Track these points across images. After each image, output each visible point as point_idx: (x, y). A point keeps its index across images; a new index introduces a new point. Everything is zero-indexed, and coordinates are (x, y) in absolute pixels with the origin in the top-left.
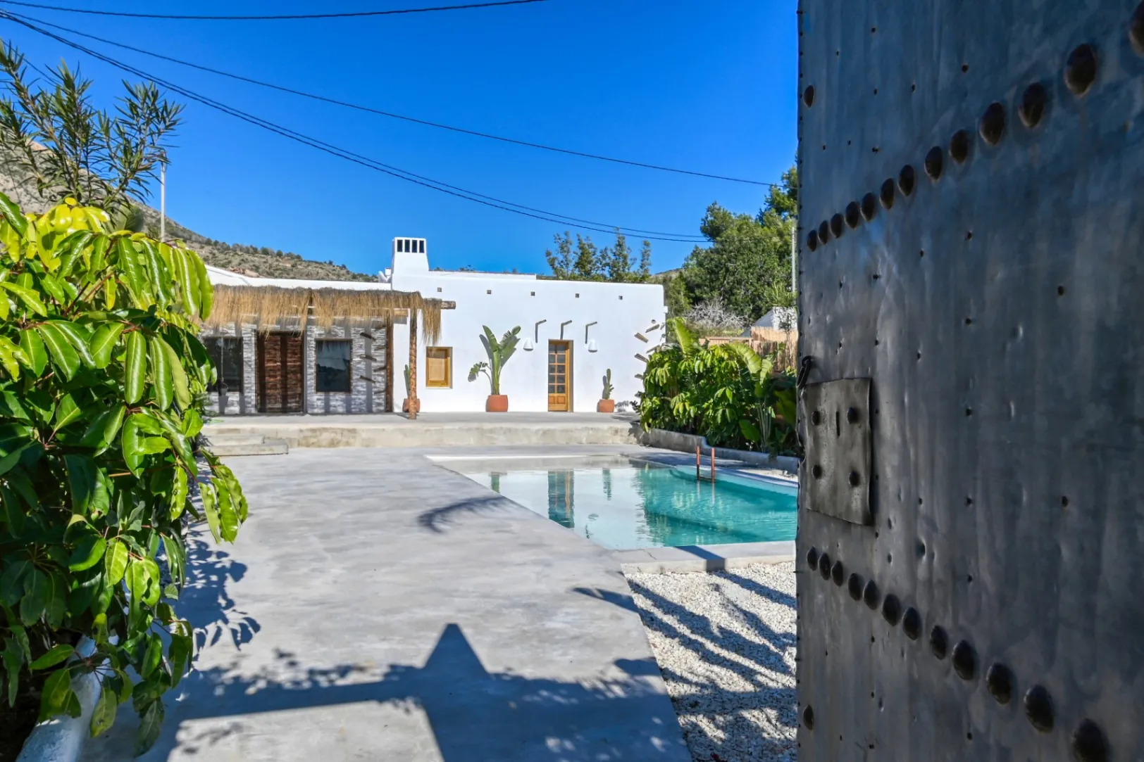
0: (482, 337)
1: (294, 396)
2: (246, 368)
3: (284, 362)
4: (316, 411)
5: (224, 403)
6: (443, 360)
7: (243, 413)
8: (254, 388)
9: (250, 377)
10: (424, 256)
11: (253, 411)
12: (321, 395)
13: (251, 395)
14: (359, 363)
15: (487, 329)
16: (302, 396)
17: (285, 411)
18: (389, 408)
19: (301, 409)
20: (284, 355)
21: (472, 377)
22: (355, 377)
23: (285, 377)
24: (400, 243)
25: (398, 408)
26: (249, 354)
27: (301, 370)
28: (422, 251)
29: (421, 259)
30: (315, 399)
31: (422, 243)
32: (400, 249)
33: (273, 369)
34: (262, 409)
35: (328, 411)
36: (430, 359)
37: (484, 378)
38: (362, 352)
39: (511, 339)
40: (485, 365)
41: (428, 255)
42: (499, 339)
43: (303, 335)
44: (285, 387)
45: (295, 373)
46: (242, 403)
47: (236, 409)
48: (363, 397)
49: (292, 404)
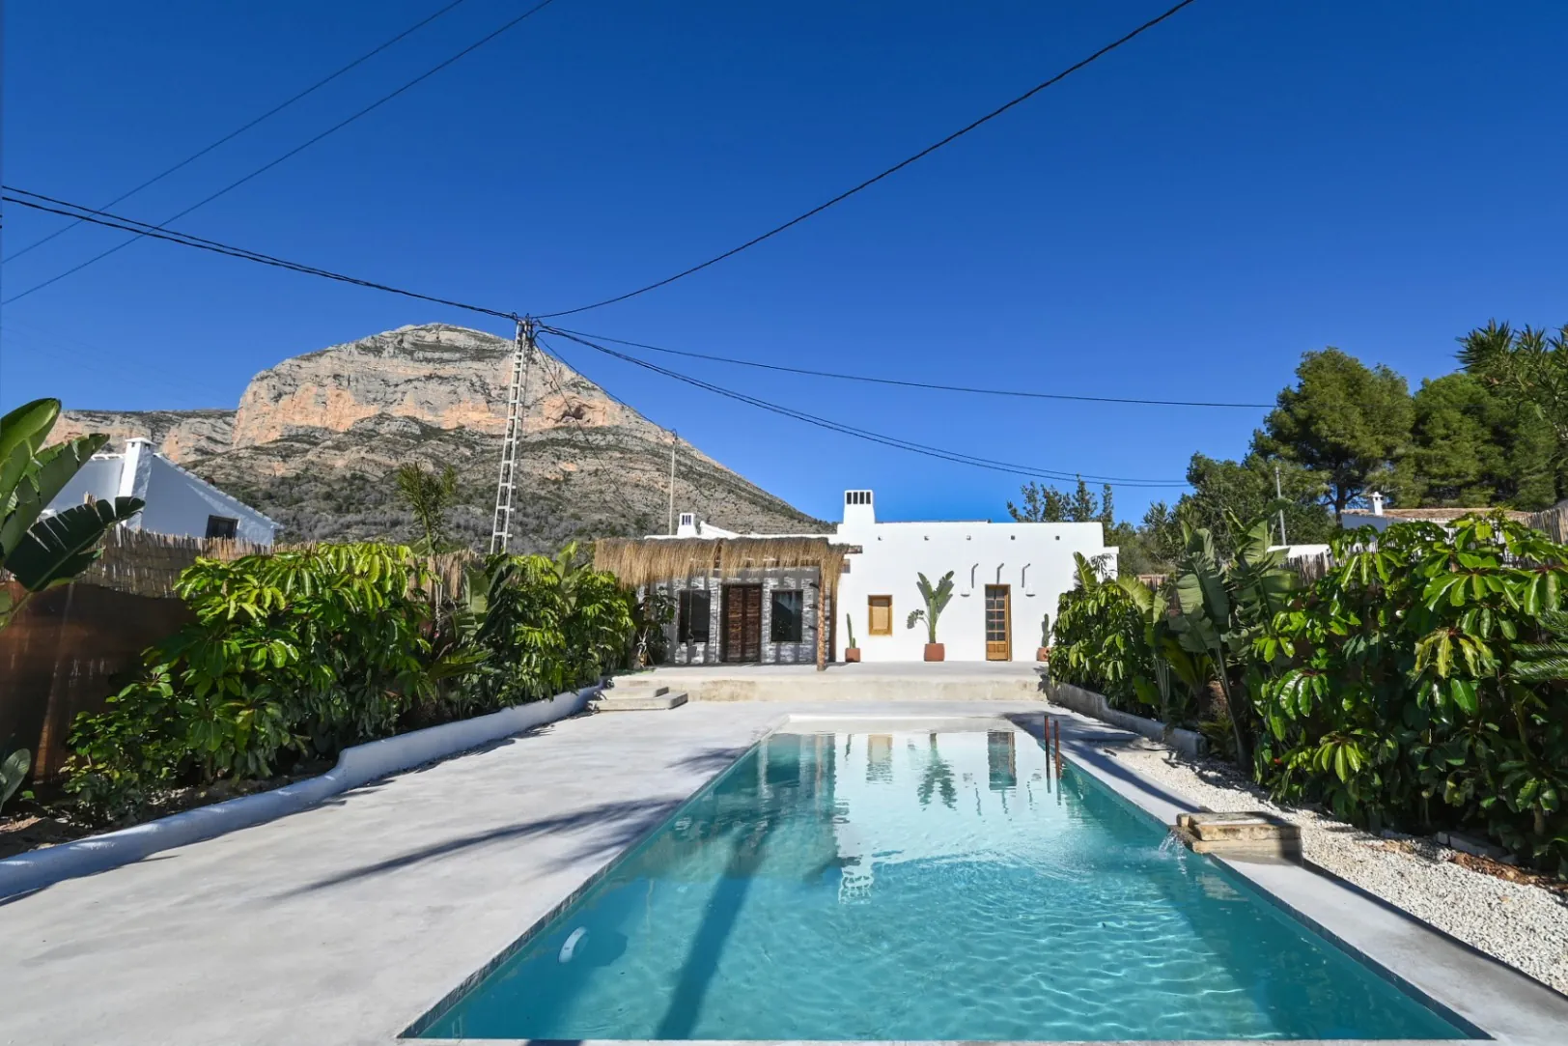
0: (918, 583)
1: (752, 646)
2: (712, 620)
3: (744, 614)
4: (768, 660)
5: (692, 653)
6: (886, 608)
7: (706, 664)
8: (718, 638)
9: (715, 628)
10: (871, 506)
11: (717, 661)
12: (773, 646)
13: (715, 644)
14: (808, 612)
15: (921, 576)
16: (759, 646)
17: (743, 661)
18: (832, 658)
19: (757, 660)
20: (745, 605)
21: (911, 624)
22: (805, 627)
23: (744, 627)
24: (849, 495)
25: (840, 657)
26: (715, 606)
27: (759, 620)
28: (868, 502)
29: (867, 511)
30: (768, 648)
31: (868, 494)
32: (849, 502)
33: (734, 621)
34: (725, 660)
35: (779, 661)
36: (875, 608)
37: (922, 625)
38: (811, 602)
39: (946, 584)
40: (922, 613)
41: (874, 507)
42: (934, 586)
43: (759, 587)
44: (744, 638)
45: (754, 623)
46: (706, 653)
47: (700, 659)
48: (809, 647)
49: (750, 654)
